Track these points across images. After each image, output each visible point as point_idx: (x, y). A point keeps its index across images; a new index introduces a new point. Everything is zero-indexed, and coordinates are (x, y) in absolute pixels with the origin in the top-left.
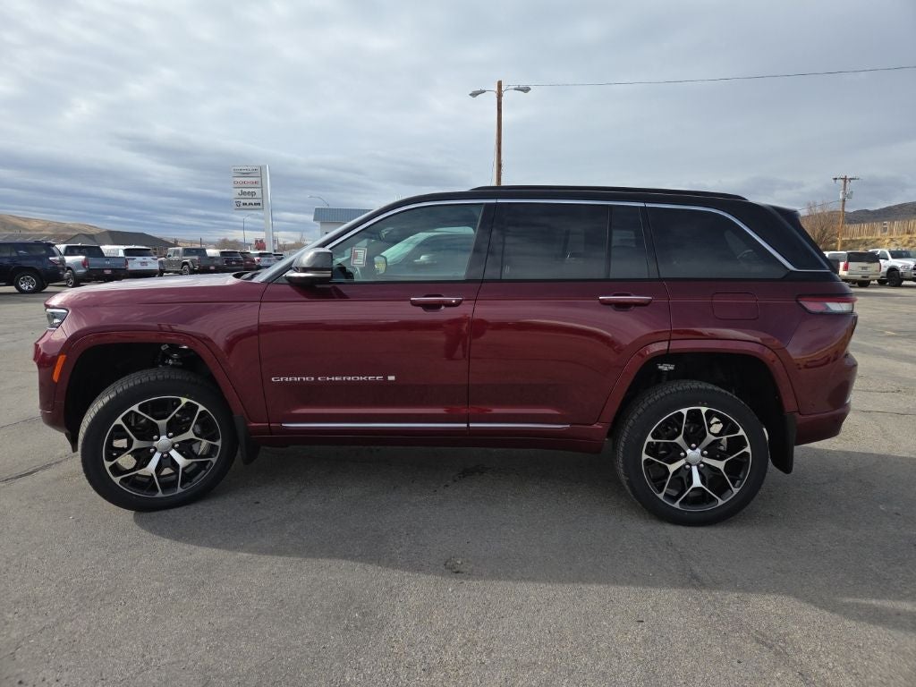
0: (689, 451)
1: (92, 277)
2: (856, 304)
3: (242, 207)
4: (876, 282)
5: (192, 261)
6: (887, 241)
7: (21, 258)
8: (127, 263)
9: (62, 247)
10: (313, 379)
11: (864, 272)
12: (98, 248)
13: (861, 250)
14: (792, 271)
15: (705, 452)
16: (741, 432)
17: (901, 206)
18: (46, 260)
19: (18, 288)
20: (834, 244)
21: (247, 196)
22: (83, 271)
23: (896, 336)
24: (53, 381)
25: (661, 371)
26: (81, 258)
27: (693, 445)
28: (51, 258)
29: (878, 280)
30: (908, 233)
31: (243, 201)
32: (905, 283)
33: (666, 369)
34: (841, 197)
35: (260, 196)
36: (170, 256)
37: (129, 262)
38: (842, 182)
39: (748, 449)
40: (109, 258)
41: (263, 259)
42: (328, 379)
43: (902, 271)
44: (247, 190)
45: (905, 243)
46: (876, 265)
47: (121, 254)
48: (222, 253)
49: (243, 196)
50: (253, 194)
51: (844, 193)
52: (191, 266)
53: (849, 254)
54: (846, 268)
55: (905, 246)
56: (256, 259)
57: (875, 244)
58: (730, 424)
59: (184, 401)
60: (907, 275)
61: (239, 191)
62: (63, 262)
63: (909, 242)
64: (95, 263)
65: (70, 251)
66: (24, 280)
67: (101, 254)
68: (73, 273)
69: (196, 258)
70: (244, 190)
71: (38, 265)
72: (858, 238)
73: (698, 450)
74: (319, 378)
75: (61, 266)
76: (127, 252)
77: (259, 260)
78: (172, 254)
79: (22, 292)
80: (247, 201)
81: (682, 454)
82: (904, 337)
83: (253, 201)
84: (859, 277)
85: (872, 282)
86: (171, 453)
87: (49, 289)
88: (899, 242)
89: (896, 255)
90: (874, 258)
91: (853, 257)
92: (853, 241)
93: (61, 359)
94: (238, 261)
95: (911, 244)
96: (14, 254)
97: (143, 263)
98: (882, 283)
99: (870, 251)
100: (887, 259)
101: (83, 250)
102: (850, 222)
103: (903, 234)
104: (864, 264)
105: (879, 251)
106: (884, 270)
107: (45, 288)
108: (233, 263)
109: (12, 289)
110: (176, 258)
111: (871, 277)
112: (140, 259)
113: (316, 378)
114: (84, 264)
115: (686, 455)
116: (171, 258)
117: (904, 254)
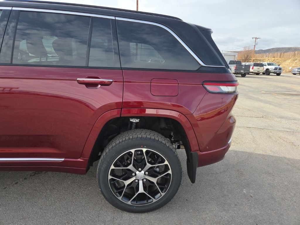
0: (137, 172)
2: (238, 87)
4: (262, 73)
6: (267, 60)
11: (258, 70)
13: (259, 62)
14: (202, 66)
15: (147, 173)
16: (166, 162)
17: (273, 49)
20: (250, 60)
23: (265, 93)
25: (132, 123)
27: (140, 169)
29: (263, 73)
30: (274, 57)
32: (271, 74)
33: (134, 121)
34: (254, 44)
38: (255, 39)
39: (170, 172)
43: (270, 70)
45: (273, 61)
46: (262, 67)
51: (255, 43)
53: (254, 63)
54: (253, 68)
55: (272, 62)
57: (263, 61)
58: (160, 158)
60: (272, 71)
63: (274, 60)
72: (258, 59)
73: (143, 172)
81: (134, 174)
82: (268, 94)
84: (256, 72)
85: (260, 73)
88: (271, 60)
89: (269, 64)
90: (262, 65)
91: (256, 65)
92: (256, 60)
95: (274, 61)
98: (264, 74)
99: (261, 63)
100: (266, 66)
102: (256, 53)
103: (272, 57)
104: (259, 67)
105: (264, 63)
106: (265, 69)
111: (260, 72)
115: (136, 174)
117: (272, 64)
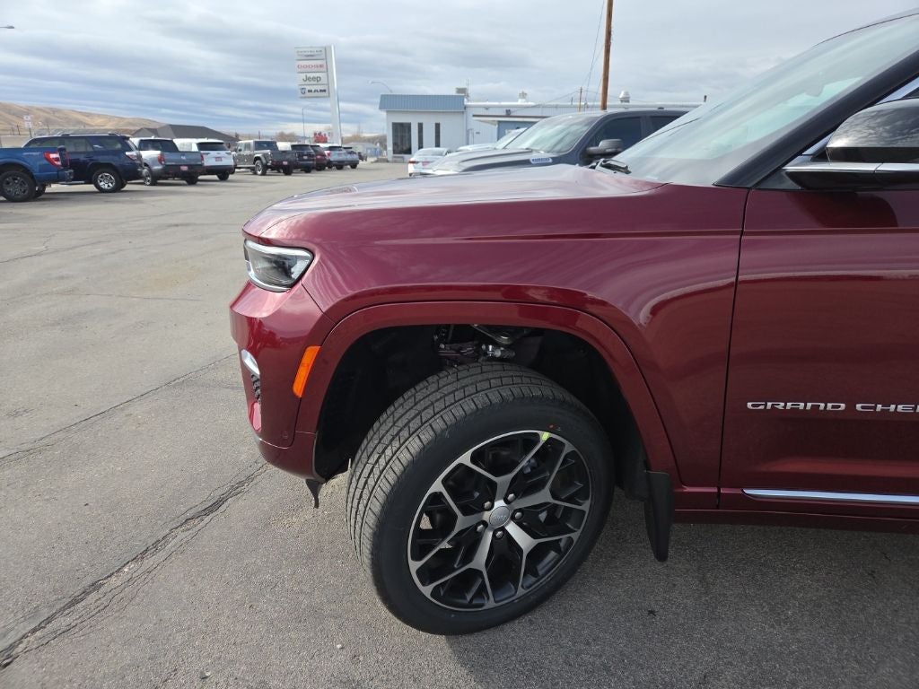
1: (169, 174)
3: (308, 94)
5: (265, 156)
7: (97, 153)
8: (202, 159)
9: (135, 141)
10: (843, 406)
12: (171, 141)
18: (122, 155)
19: (97, 186)
21: (312, 82)
22: (160, 167)
24: (294, 395)
26: (156, 153)
28: (127, 153)
31: (308, 88)
35: (326, 82)
36: (240, 150)
37: (204, 156)
40: (184, 153)
41: (333, 152)
42: (879, 407)
44: (311, 75)
47: (195, 148)
48: (293, 147)
49: (307, 82)
50: (318, 79)
52: (264, 161)
56: (326, 152)
59: (545, 436)
61: (303, 76)
62: (139, 157)
64: (171, 158)
65: (145, 145)
66: (102, 177)
67: (173, 148)
68: (150, 170)
69: (268, 151)
70: (309, 75)
71: (115, 161)
74: (859, 406)
75: (138, 162)
76: (201, 146)
77: (329, 154)
78: (243, 149)
79: (102, 191)
80: (313, 88)
83: (319, 88)
86: (508, 528)
87: (128, 187)
93: (310, 355)
94: (309, 155)
96: (90, 149)
97: (218, 158)
101: (156, 144)
107: (123, 187)
108: (305, 158)
109: (91, 187)
110: (247, 152)
112: (213, 153)
113: (851, 407)
114: (160, 160)
116: (242, 153)
